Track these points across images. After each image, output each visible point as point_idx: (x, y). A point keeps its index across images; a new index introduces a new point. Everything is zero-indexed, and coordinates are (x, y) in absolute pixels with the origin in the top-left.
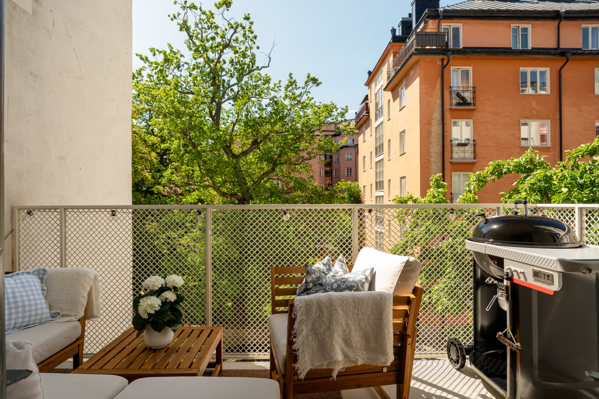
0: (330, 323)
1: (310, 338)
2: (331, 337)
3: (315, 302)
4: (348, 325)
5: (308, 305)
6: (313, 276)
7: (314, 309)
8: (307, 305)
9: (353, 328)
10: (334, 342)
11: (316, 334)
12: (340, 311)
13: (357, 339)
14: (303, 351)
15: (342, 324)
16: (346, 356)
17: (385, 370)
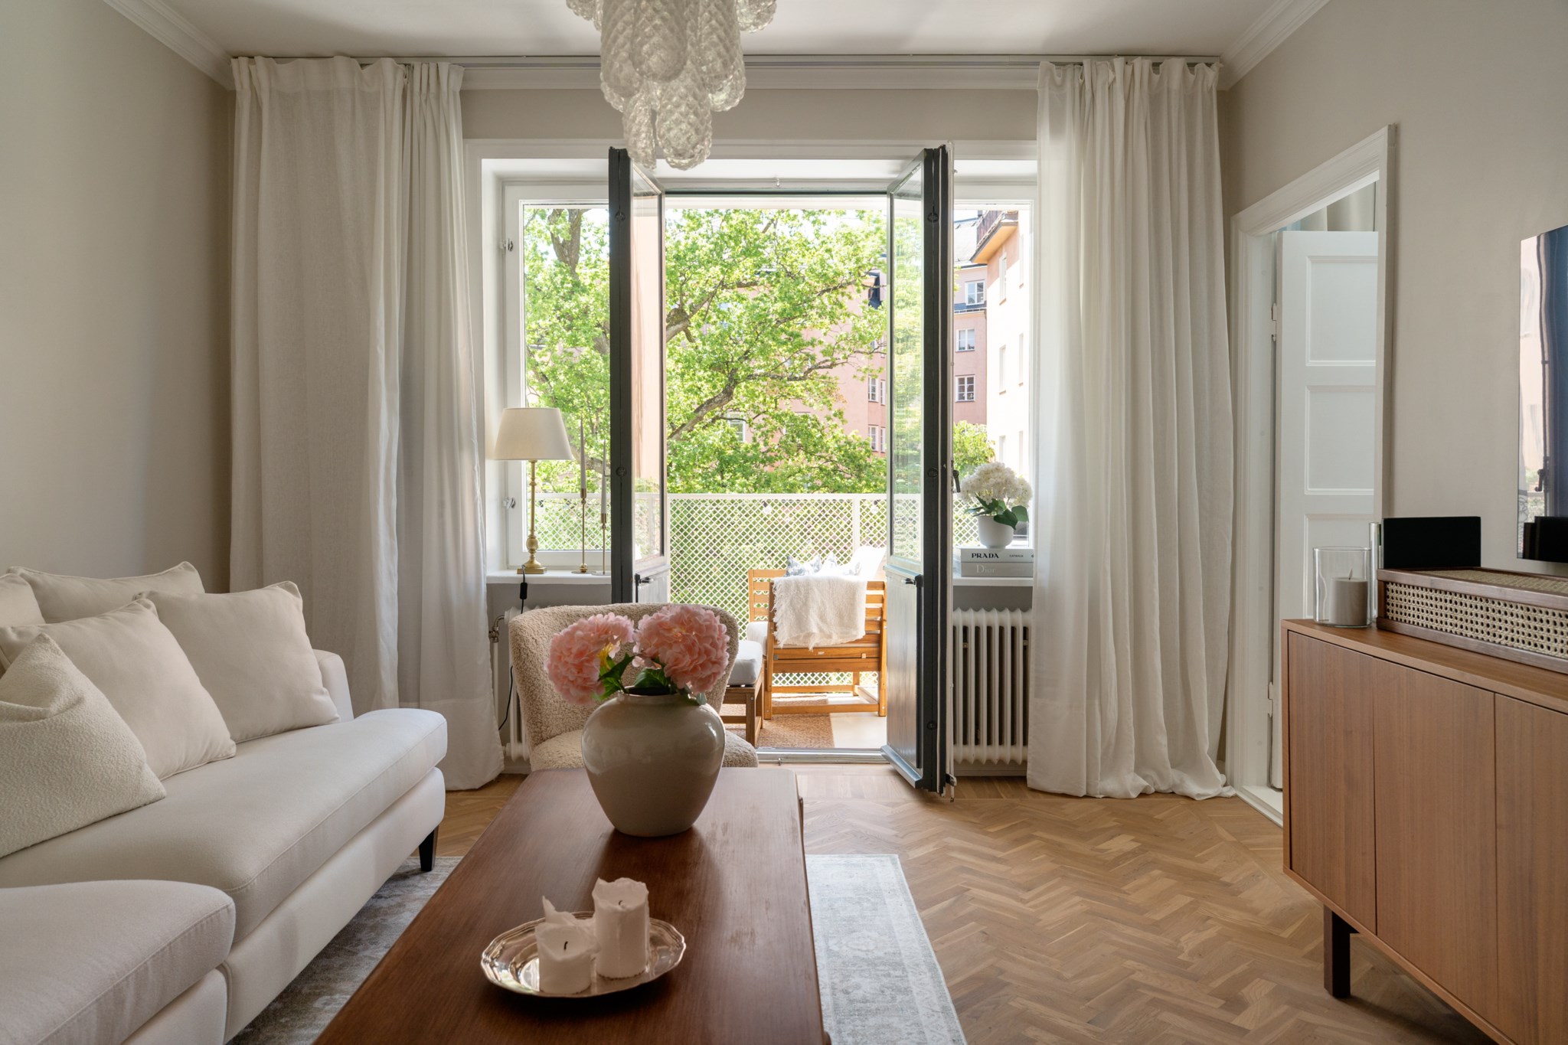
0: (806, 600)
1: (789, 612)
2: (807, 612)
3: (793, 582)
4: (823, 603)
5: (787, 585)
6: (795, 567)
7: (792, 588)
8: (786, 583)
9: (827, 606)
10: (810, 617)
11: (794, 610)
12: (816, 590)
13: (831, 615)
14: (782, 623)
15: (817, 602)
16: (821, 630)
17: (864, 656)
